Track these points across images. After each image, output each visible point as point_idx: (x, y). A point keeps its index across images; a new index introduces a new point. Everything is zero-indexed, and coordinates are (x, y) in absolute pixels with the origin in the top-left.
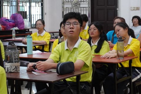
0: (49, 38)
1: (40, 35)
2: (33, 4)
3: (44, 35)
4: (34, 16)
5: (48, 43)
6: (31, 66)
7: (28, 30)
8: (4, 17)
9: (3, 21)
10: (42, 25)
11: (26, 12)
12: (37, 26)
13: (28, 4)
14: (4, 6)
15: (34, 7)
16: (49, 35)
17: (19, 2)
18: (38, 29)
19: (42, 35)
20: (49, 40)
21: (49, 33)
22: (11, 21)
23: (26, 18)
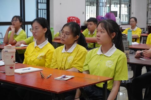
0: (141, 33)
1: (133, 30)
2: (123, 6)
3: (136, 30)
4: (123, 15)
5: (139, 37)
6: (138, 54)
7: (119, 26)
8: (100, 15)
9: (99, 18)
10: (135, 22)
11: (117, 12)
12: (130, 23)
13: (119, 6)
14: (100, 7)
15: (124, 8)
16: (141, 30)
17: (112, 4)
18: (131, 25)
19: (134, 30)
20: (140, 35)
21: (141, 29)
22: (105, 19)
23: (117, 17)
